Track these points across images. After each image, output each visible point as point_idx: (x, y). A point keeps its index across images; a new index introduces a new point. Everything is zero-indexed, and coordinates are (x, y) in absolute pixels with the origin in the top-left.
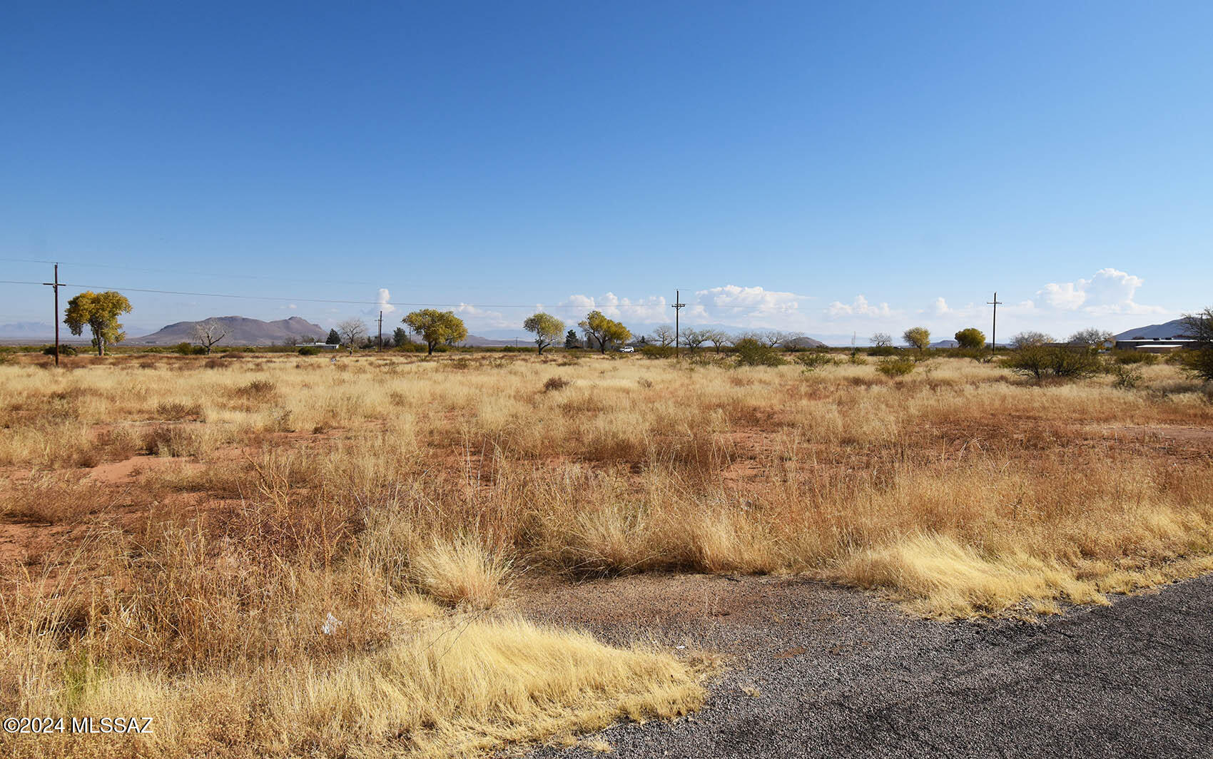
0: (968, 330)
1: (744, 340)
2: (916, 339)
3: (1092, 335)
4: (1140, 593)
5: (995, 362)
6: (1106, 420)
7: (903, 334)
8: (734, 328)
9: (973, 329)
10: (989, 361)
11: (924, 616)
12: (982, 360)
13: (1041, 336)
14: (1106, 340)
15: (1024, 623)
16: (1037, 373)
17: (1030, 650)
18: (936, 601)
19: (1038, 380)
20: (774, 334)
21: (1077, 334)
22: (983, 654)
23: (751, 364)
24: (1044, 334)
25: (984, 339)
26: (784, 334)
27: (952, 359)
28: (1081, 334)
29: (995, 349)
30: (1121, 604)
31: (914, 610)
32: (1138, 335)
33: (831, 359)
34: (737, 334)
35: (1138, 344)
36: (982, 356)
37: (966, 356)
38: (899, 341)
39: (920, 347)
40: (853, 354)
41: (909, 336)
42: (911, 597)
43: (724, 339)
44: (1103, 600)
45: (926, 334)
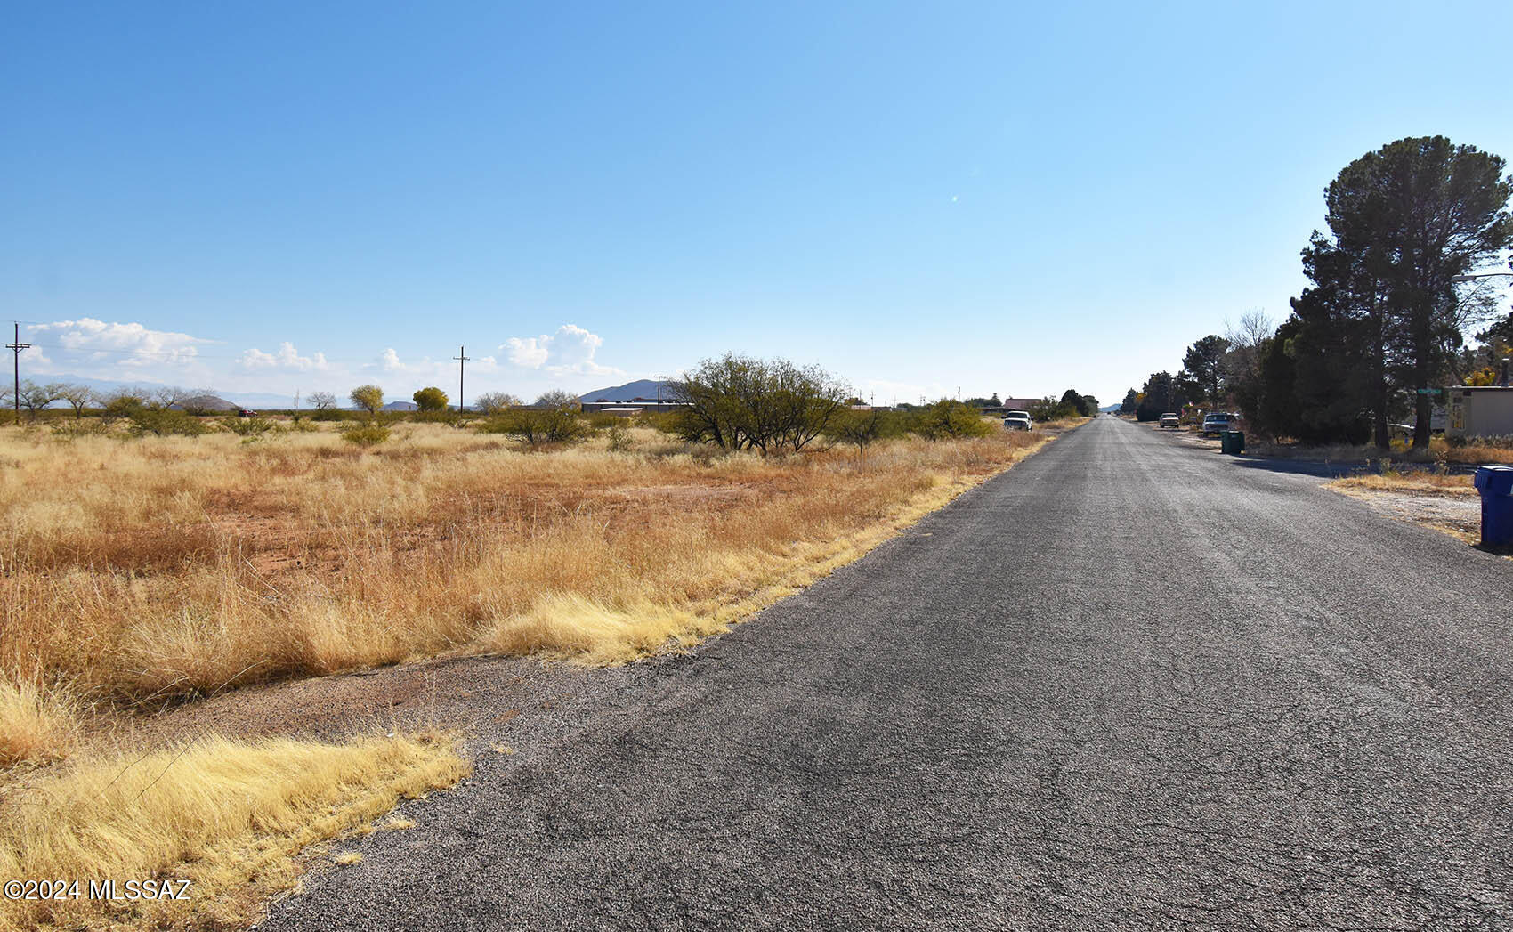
0: (429, 390)
1: (123, 398)
2: (366, 399)
3: (559, 396)
4: (746, 620)
5: (470, 427)
6: (619, 484)
7: (350, 394)
8: (105, 382)
9: (434, 389)
10: (463, 426)
11: (598, 665)
12: (456, 425)
13: (507, 397)
14: (572, 402)
15: (680, 656)
16: (530, 438)
17: (698, 673)
18: (600, 651)
19: (533, 445)
20: (169, 391)
21: (543, 396)
22: (666, 683)
23: (157, 433)
24: (510, 395)
25: (447, 400)
26: (184, 392)
27: (420, 424)
28: (548, 396)
29: (464, 412)
30: (737, 630)
31: (586, 662)
32: (600, 397)
33: (272, 426)
34: (109, 391)
35: (602, 407)
36: (456, 420)
37: (437, 421)
38: (345, 403)
39: (371, 410)
40: (297, 419)
41: (359, 396)
42: (579, 652)
43: (89, 398)
44: (725, 629)
45: (379, 393)
